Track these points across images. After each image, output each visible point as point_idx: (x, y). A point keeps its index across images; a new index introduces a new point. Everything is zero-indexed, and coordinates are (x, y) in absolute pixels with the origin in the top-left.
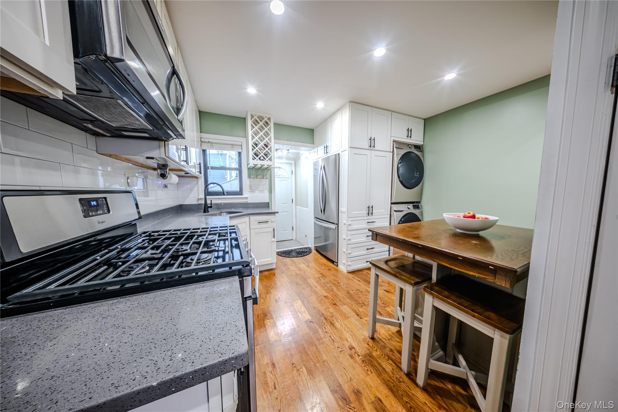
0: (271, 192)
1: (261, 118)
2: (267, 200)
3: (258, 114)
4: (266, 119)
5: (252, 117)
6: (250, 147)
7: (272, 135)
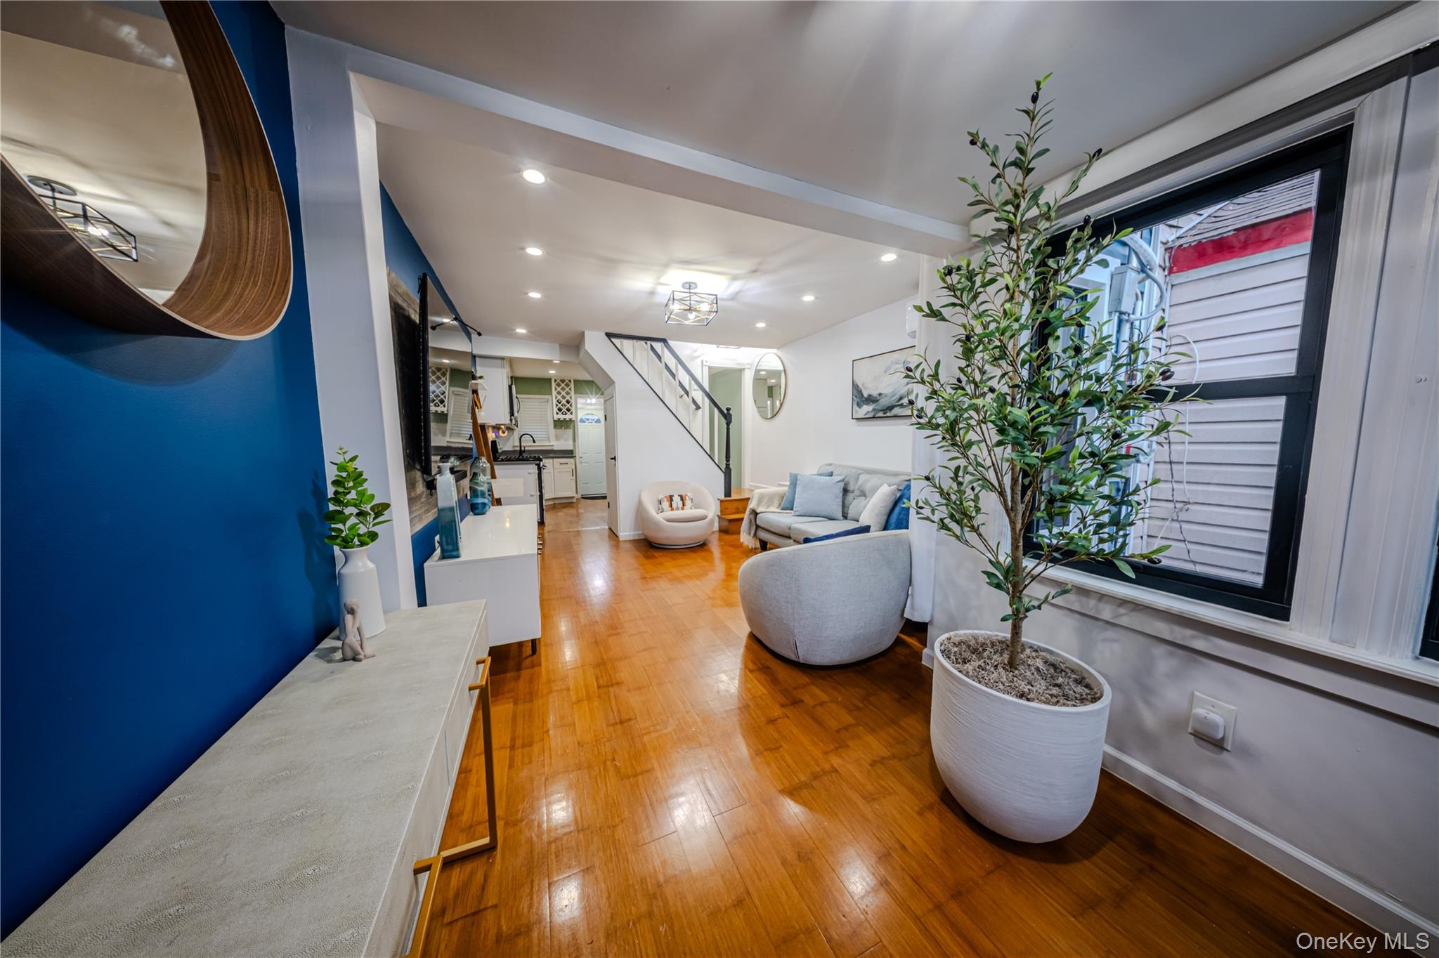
0: (574, 440)
1: (563, 381)
2: (571, 448)
3: (561, 378)
4: (567, 381)
5: (555, 381)
6: (555, 406)
7: (572, 392)
